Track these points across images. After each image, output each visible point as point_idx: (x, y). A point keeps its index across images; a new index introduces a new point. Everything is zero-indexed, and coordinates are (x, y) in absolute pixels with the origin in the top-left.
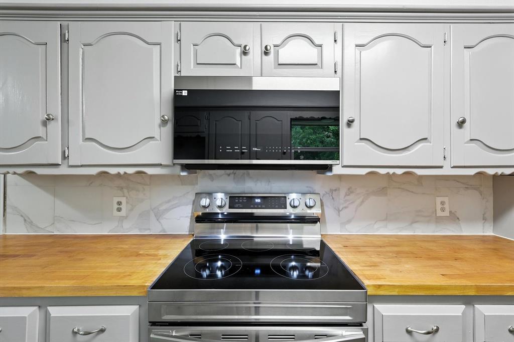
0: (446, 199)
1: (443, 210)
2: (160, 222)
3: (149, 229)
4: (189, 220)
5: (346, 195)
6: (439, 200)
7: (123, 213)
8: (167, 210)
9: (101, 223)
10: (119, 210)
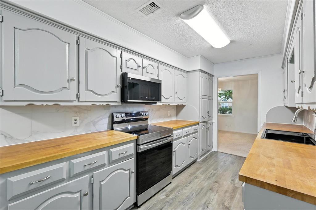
0: (169, 111)
1: (169, 114)
2: (95, 127)
3: (90, 131)
4: (107, 124)
5: (152, 111)
6: (168, 111)
7: (78, 124)
8: (98, 121)
9: (65, 131)
10: (75, 123)
